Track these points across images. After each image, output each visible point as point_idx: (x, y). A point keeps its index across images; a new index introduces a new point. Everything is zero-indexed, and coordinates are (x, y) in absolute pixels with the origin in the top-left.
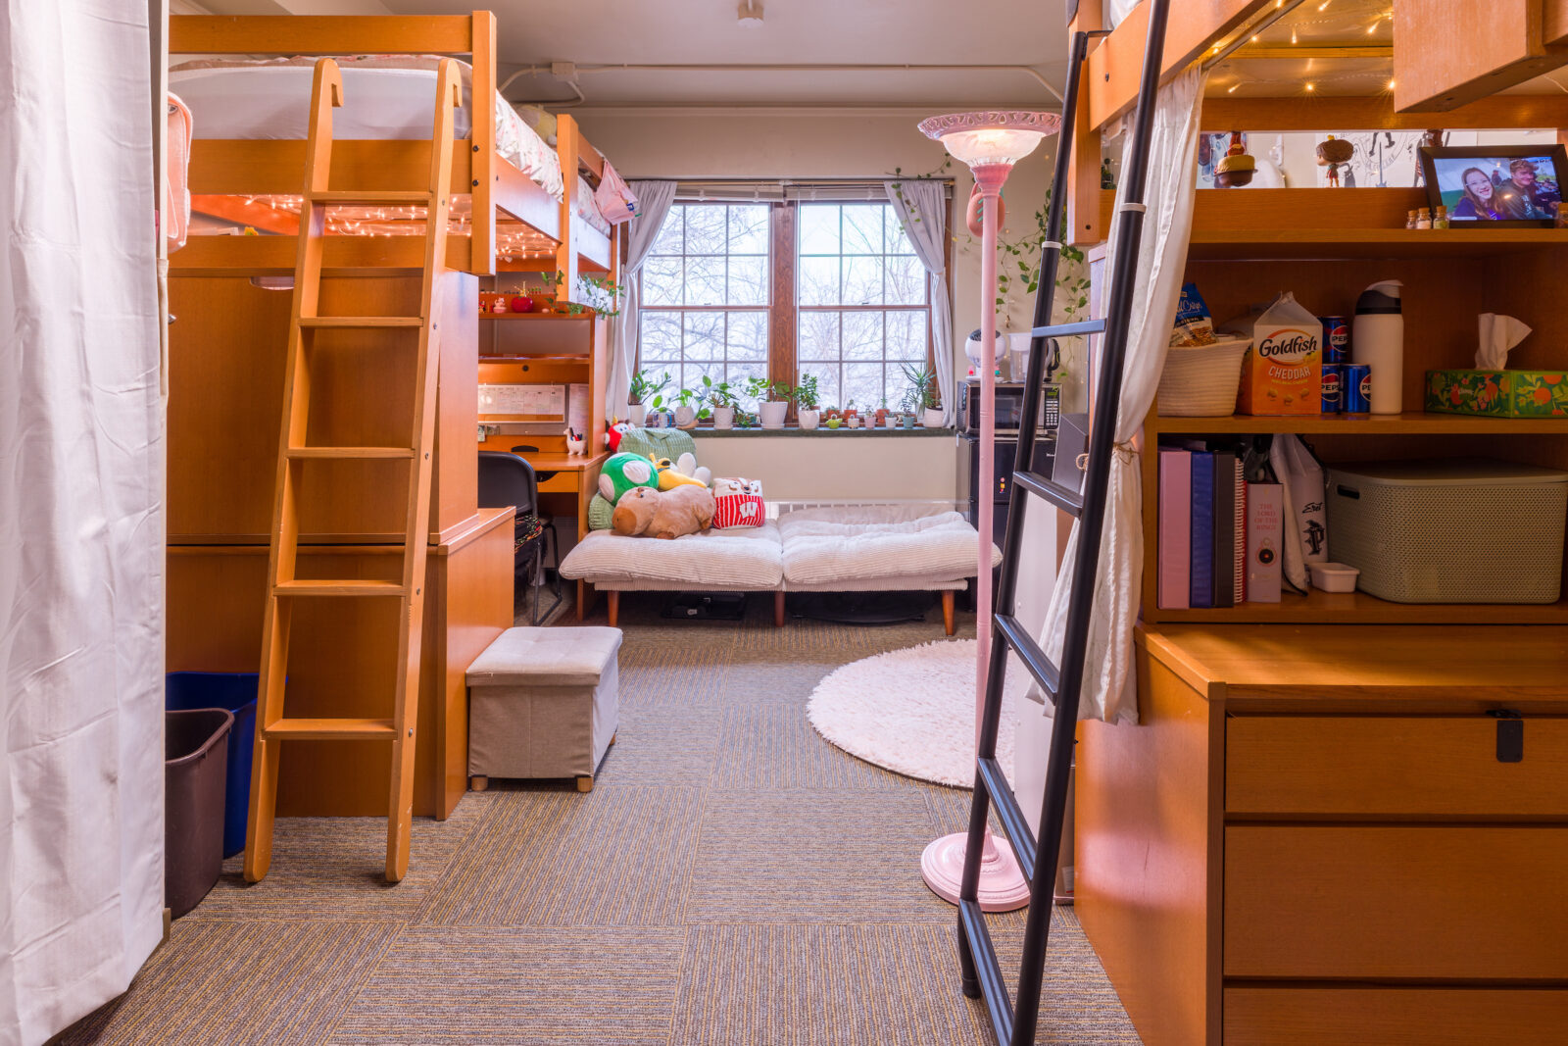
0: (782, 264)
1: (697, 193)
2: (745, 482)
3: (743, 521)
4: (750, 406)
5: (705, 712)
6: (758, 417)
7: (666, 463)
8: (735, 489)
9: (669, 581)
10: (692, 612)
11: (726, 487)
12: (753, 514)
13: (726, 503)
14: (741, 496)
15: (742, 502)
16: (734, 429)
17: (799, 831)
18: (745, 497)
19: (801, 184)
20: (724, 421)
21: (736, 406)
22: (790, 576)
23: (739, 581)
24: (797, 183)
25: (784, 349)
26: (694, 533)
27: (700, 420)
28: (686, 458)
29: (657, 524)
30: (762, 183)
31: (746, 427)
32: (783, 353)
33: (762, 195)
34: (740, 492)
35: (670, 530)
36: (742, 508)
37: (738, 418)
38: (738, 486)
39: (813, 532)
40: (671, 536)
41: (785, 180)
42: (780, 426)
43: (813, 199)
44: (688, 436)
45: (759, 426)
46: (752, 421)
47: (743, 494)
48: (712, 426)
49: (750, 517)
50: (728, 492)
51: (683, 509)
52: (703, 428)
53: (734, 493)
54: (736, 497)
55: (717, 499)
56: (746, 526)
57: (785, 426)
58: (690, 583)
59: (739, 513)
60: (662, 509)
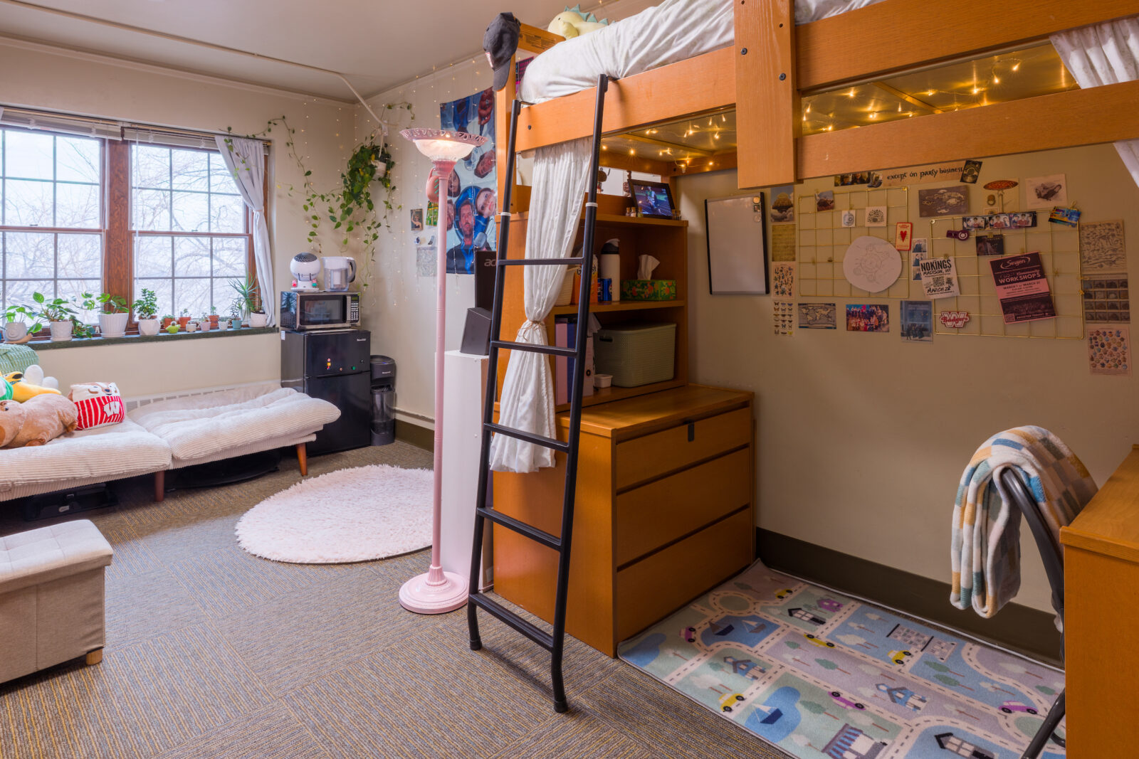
0: (117, 193)
1: (28, 122)
2: (105, 386)
3: (109, 419)
4: (90, 318)
5: (153, 575)
6: (97, 328)
7: (18, 377)
8: (96, 393)
9: (58, 482)
10: (64, 509)
11: (84, 391)
12: (117, 412)
13: (89, 406)
14: (103, 398)
15: (106, 403)
16: (74, 340)
18: (108, 397)
19: (136, 127)
20: (62, 332)
21: (74, 320)
23: (132, 468)
24: (136, 126)
25: (119, 268)
27: (35, 335)
28: (33, 370)
30: (101, 121)
31: (84, 337)
32: (118, 271)
33: (99, 132)
34: (102, 394)
35: (40, 436)
36: (106, 408)
37: (77, 329)
38: (99, 389)
39: (177, 418)
40: (42, 442)
41: (123, 122)
42: (122, 334)
43: (150, 142)
44: (30, 350)
45: (100, 336)
46: (91, 331)
47: (104, 394)
48: (48, 339)
49: (114, 415)
50: (89, 396)
51: (49, 416)
52: (40, 339)
53: (95, 396)
54: (98, 399)
55: (76, 403)
56: (111, 423)
57: (127, 334)
58: (81, 479)
59: (103, 412)
60: (31, 419)
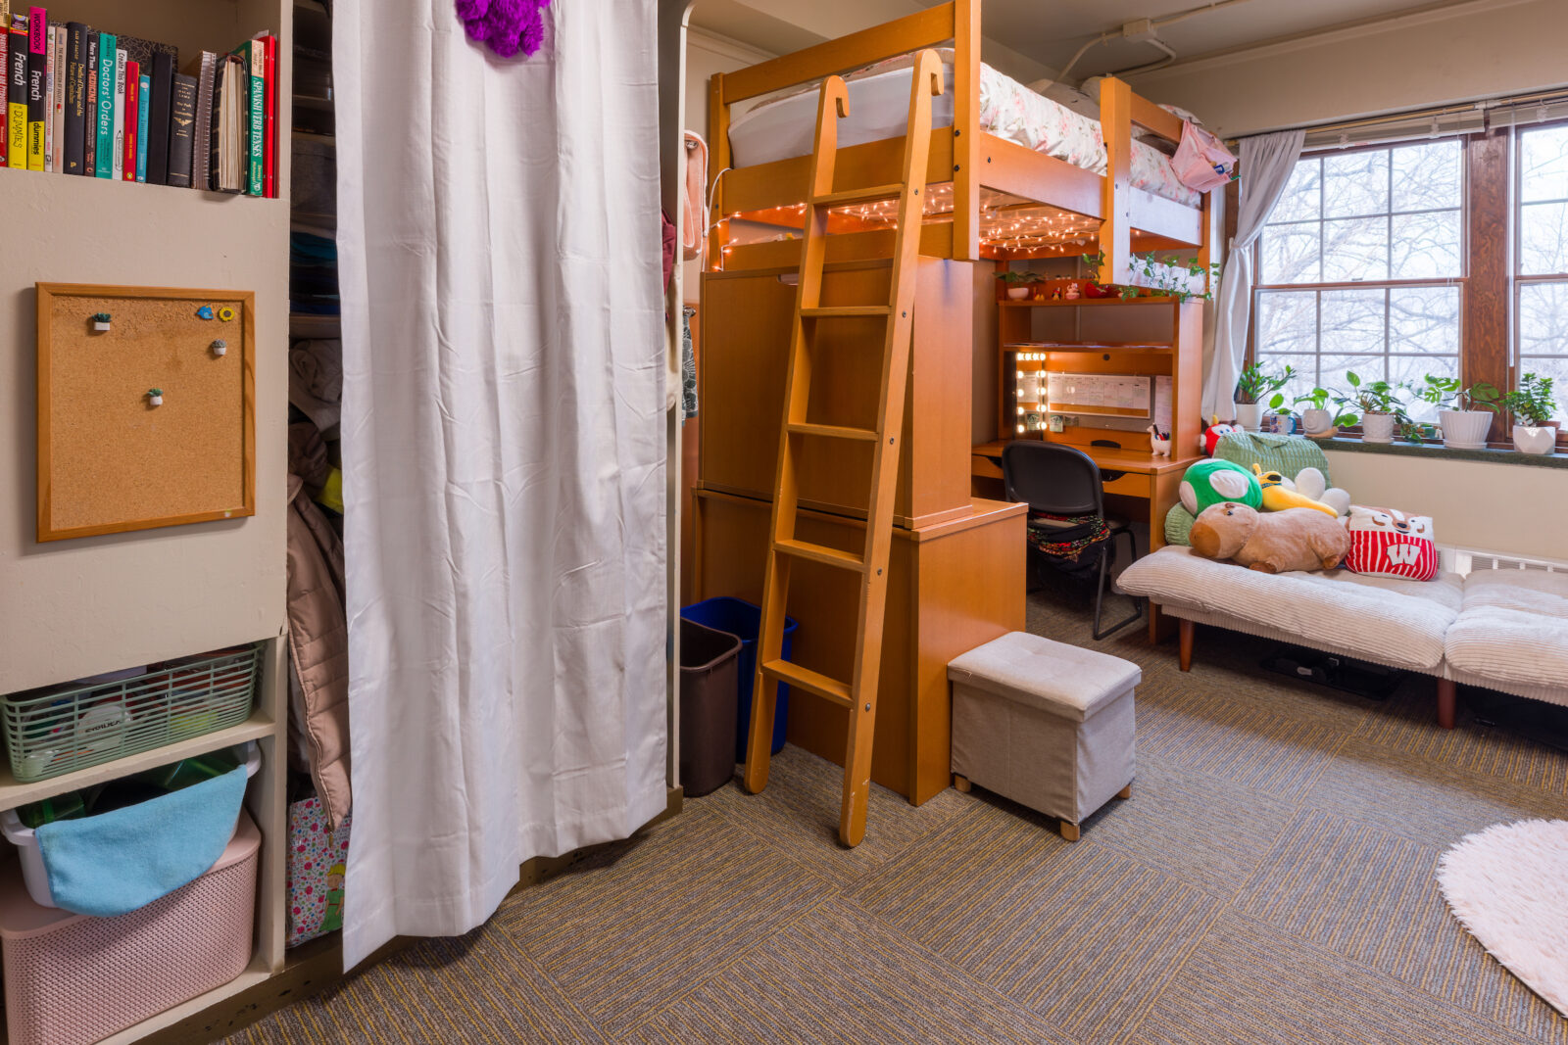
0: (1485, 218)
1: (1337, 140)
2: (1400, 517)
3: (1393, 568)
4: (1420, 412)
5: (1269, 805)
6: (1438, 432)
7: (1274, 478)
8: (1382, 524)
10: (1302, 671)
11: (1366, 519)
12: (1411, 561)
13: (1366, 541)
14: (1391, 535)
15: (1392, 543)
16: (1396, 443)
17: (1347, 1031)
18: (1398, 536)
19: (1514, 103)
20: (1378, 430)
21: (1399, 413)
22: (1455, 660)
24: (1510, 101)
25: (1488, 338)
26: (1311, 571)
27: (1342, 428)
28: (1310, 474)
29: (1250, 551)
30: (1444, 111)
31: (1413, 441)
32: (1486, 343)
33: (1443, 127)
34: (1390, 528)
35: (1269, 561)
36: (1392, 550)
37: (1402, 426)
38: (1388, 520)
39: (1524, 605)
40: (1272, 570)
41: (1486, 101)
42: (1481, 445)
43: (1541, 120)
44: (1315, 446)
45: (1441, 442)
46: (1428, 433)
47: (1395, 531)
48: (1360, 437)
49: (1405, 565)
50: (1370, 527)
51: (1293, 538)
52: (1344, 437)
53: (1379, 529)
54: (1382, 534)
55: (1352, 532)
56: (1397, 576)
57: (1488, 446)
58: (1287, 633)
59: (1385, 556)
60: (1261, 534)
